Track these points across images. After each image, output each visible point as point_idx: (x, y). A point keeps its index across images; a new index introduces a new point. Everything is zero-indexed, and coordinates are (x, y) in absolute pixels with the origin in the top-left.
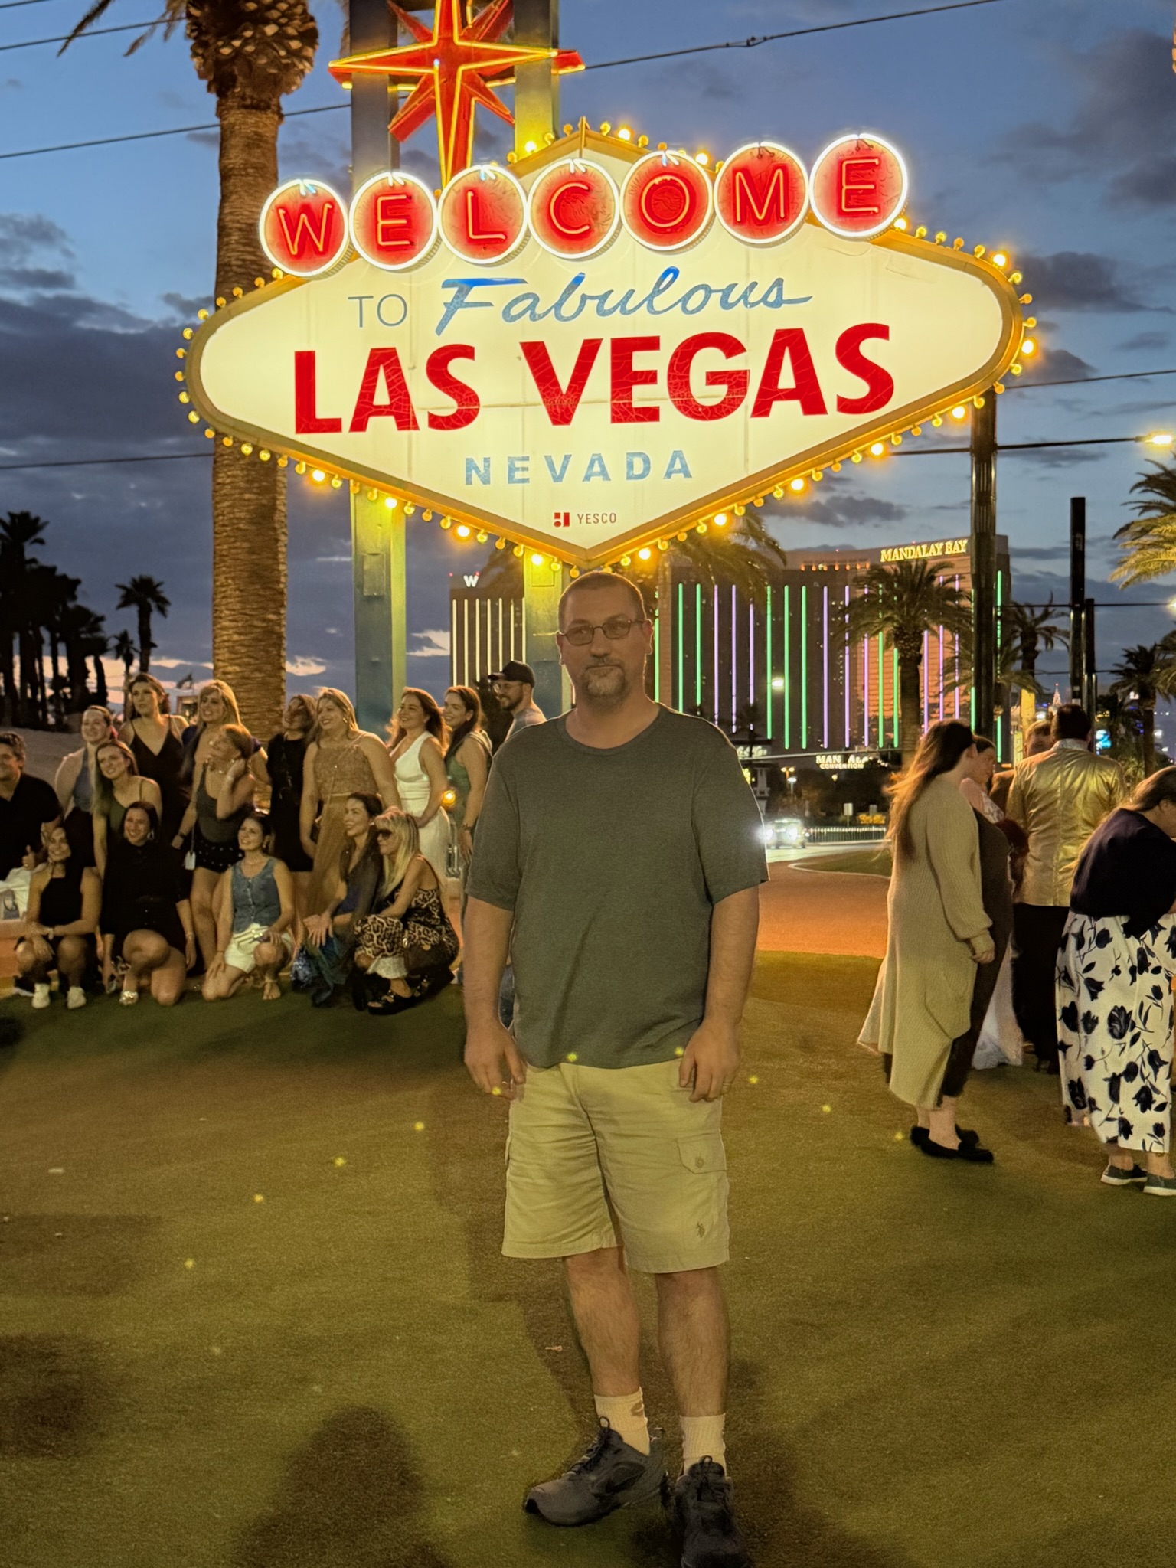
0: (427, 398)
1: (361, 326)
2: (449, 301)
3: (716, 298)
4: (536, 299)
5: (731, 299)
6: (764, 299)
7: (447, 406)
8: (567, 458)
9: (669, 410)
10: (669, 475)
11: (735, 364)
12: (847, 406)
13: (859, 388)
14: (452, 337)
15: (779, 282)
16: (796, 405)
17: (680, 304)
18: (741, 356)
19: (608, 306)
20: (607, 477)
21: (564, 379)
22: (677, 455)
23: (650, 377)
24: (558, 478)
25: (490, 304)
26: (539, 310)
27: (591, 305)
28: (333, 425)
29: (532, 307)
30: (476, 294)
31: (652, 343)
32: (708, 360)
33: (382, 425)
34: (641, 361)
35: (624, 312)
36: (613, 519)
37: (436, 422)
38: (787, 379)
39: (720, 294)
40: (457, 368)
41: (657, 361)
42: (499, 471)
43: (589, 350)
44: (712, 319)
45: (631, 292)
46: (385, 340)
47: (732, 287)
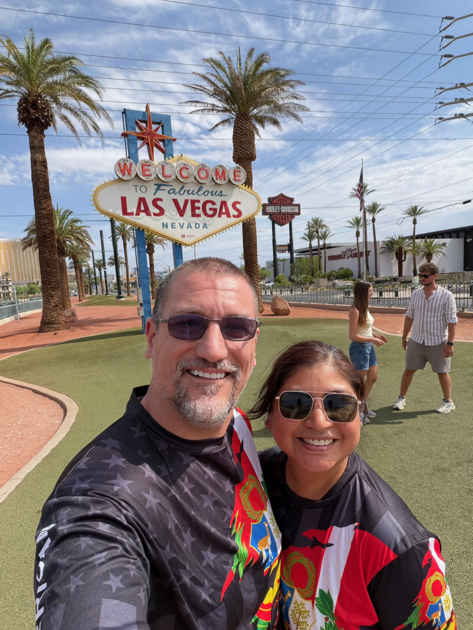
0: (153, 210)
1: (136, 192)
2: (156, 188)
3: (210, 193)
4: (175, 190)
5: (213, 194)
6: (219, 195)
7: (157, 211)
8: (183, 224)
9: (202, 214)
10: (203, 228)
11: (214, 207)
12: (234, 216)
13: (236, 213)
14: (157, 196)
15: (221, 192)
16: (225, 216)
17: (203, 194)
18: (215, 205)
19: (190, 192)
20: (191, 228)
21: (182, 207)
22: (205, 224)
23: (198, 208)
24: (182, 227)
25: (165, 190)
26: (176, 192)
27: (186, 192)
28: (132, 214)
29: (174, 192)
30: (162, 188)
31: (198, 201)
32: (209, 206)
33: (143, 214)
34: (197, 205)
35: (193, 194)
36: (193, 236)
37: (155, 214)
38: (224, 210)
40: (159, 203)
41: (199, 205)
42: (169, 226)
43: (186, 201)
44: (209, 197)
45: (194, 191)
46: (142, 196)
47: (213, 192)
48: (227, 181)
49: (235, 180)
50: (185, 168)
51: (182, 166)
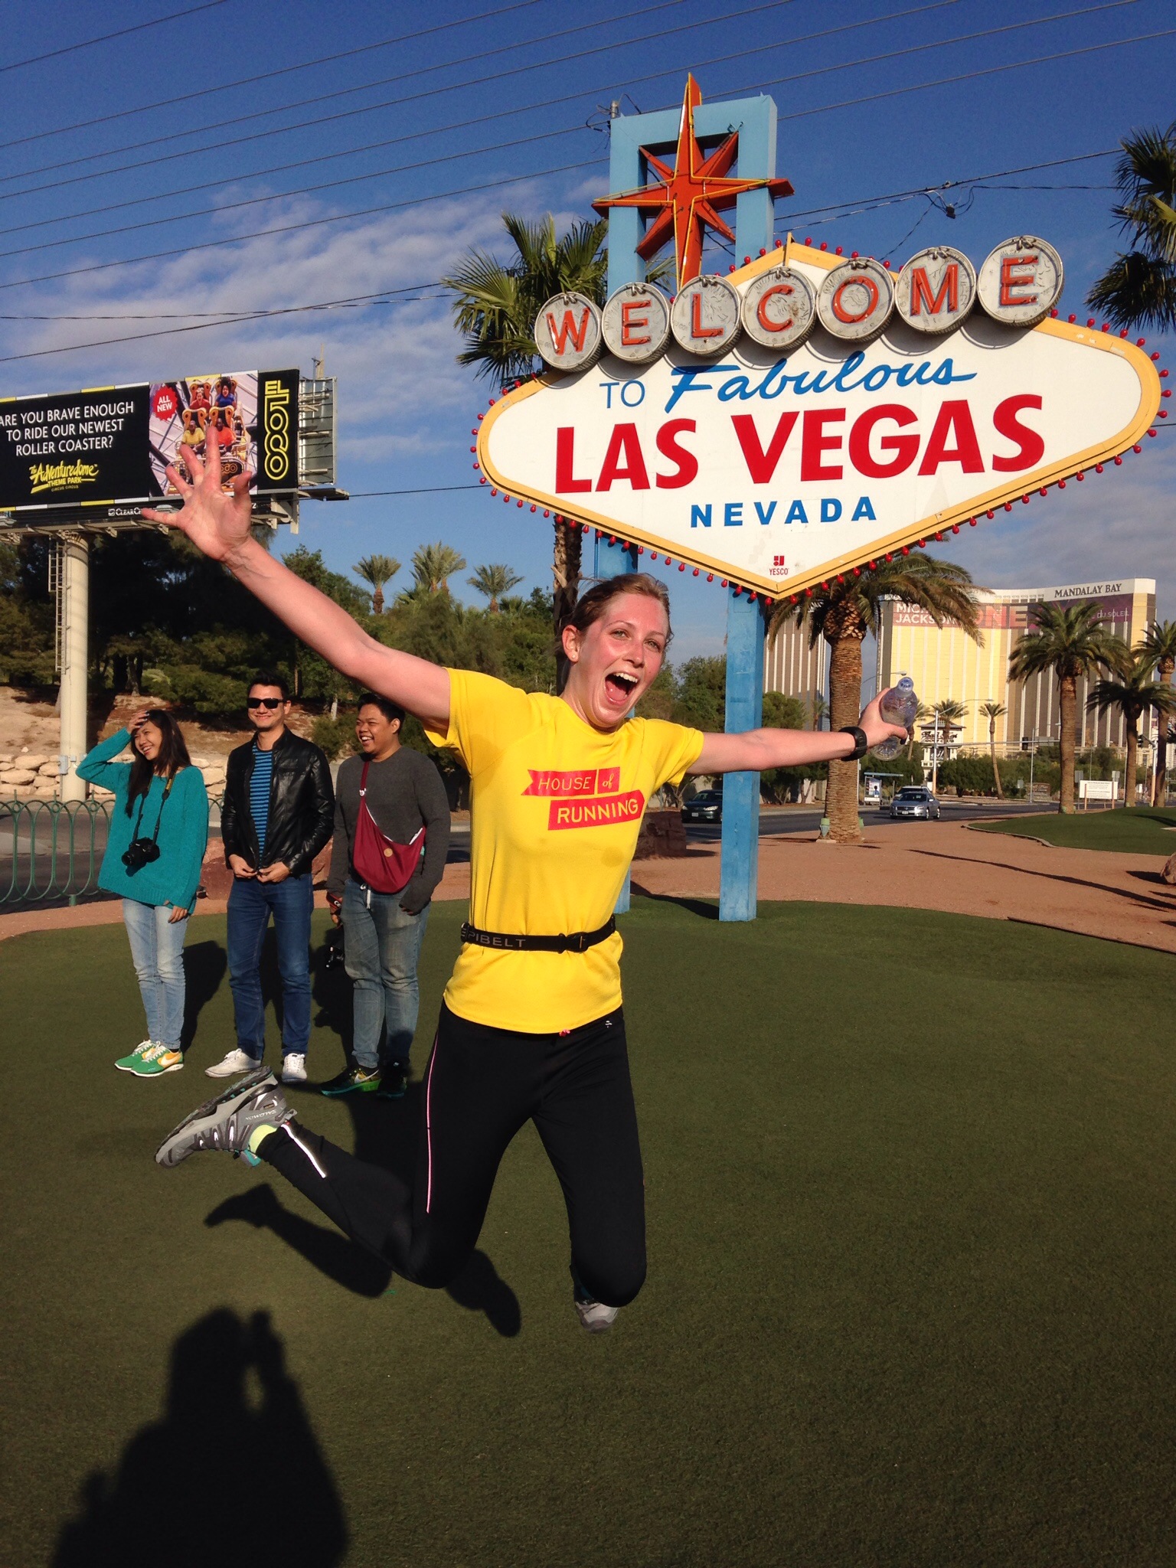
0: (658, 464)
1: (609, 406)
2: (677, 384)
3: (894, 376)
4: (745, 381)
5: (908, 377)
6: (935, 378)
7: (672, 468)
9: (849, 469)
10: (855, 518)
11: (908, 430)
12: (1000, 464)
13: (1011, 449)
14: (677, 413)
15: (948, 364)
16: (957, 465)
17: (863, 383)
18: (914, 424)
19: (804, 384)
20: (805, 520)
21: (766, 446)
22: (862, 501)
23: (835, 443)
24: (765, 520)
25: (709, 387)
26: (748, 390)
27: (790, 385)
28: (584, 486)
29: (742, 389)
30: (700, 379)
31: (838, 415)
32: (883, 428)
33: (621, 486)
34: (829, 429)
35: (818, 390)
37: (664, 482)
38: (951, 443)
39: (897, 374)
40: (682, 439)
41: (841, 430)
42: (718, 516)
43: (788, 420)
44: (891, 394)
45: (823, 374)
46: (625, 416)
47: (908, 367)
48: (963, 309)
49: (1005, 302)
50: (779, 290)
51: (771, 283)
